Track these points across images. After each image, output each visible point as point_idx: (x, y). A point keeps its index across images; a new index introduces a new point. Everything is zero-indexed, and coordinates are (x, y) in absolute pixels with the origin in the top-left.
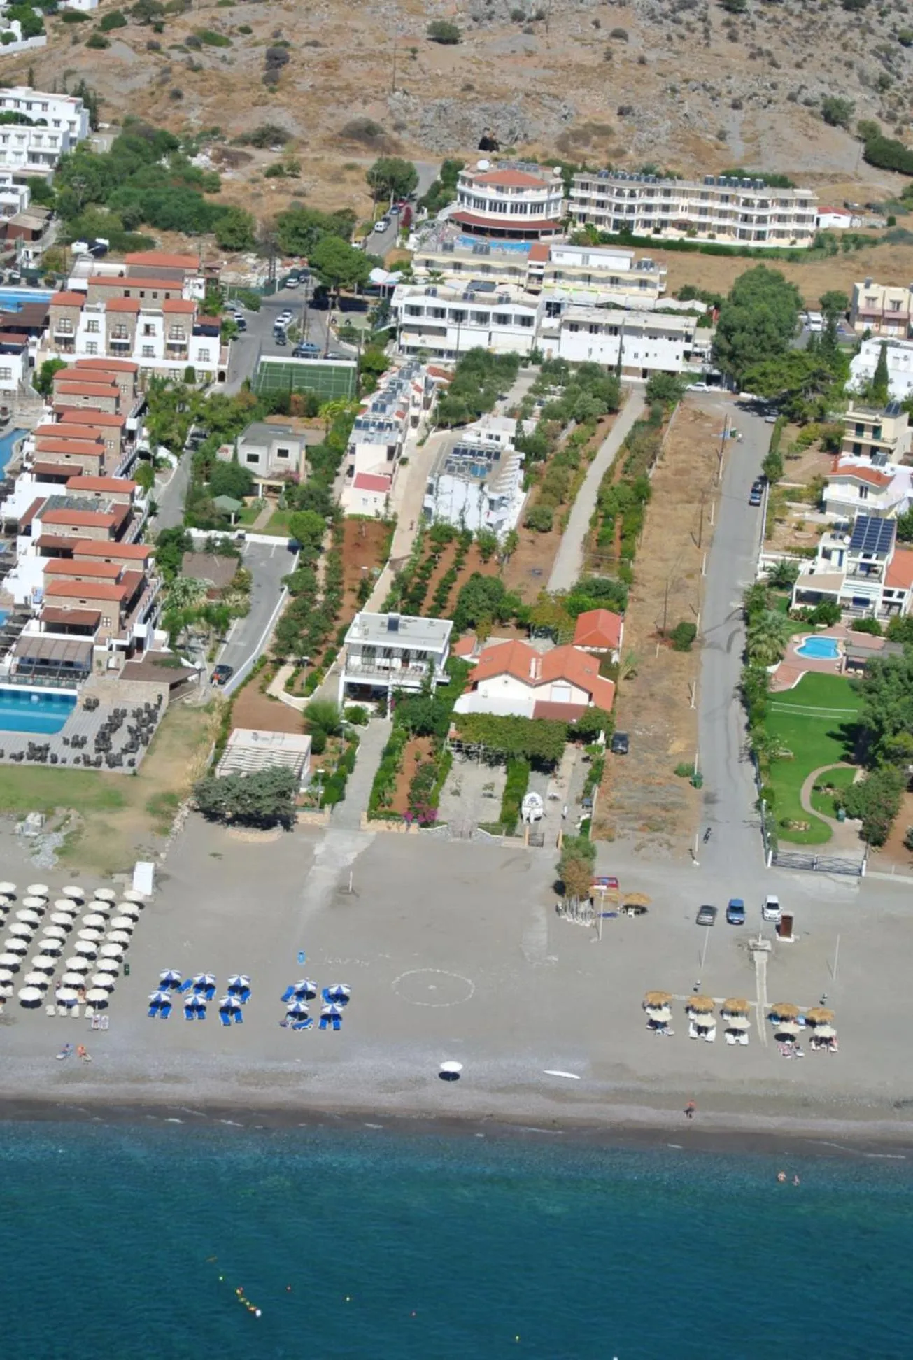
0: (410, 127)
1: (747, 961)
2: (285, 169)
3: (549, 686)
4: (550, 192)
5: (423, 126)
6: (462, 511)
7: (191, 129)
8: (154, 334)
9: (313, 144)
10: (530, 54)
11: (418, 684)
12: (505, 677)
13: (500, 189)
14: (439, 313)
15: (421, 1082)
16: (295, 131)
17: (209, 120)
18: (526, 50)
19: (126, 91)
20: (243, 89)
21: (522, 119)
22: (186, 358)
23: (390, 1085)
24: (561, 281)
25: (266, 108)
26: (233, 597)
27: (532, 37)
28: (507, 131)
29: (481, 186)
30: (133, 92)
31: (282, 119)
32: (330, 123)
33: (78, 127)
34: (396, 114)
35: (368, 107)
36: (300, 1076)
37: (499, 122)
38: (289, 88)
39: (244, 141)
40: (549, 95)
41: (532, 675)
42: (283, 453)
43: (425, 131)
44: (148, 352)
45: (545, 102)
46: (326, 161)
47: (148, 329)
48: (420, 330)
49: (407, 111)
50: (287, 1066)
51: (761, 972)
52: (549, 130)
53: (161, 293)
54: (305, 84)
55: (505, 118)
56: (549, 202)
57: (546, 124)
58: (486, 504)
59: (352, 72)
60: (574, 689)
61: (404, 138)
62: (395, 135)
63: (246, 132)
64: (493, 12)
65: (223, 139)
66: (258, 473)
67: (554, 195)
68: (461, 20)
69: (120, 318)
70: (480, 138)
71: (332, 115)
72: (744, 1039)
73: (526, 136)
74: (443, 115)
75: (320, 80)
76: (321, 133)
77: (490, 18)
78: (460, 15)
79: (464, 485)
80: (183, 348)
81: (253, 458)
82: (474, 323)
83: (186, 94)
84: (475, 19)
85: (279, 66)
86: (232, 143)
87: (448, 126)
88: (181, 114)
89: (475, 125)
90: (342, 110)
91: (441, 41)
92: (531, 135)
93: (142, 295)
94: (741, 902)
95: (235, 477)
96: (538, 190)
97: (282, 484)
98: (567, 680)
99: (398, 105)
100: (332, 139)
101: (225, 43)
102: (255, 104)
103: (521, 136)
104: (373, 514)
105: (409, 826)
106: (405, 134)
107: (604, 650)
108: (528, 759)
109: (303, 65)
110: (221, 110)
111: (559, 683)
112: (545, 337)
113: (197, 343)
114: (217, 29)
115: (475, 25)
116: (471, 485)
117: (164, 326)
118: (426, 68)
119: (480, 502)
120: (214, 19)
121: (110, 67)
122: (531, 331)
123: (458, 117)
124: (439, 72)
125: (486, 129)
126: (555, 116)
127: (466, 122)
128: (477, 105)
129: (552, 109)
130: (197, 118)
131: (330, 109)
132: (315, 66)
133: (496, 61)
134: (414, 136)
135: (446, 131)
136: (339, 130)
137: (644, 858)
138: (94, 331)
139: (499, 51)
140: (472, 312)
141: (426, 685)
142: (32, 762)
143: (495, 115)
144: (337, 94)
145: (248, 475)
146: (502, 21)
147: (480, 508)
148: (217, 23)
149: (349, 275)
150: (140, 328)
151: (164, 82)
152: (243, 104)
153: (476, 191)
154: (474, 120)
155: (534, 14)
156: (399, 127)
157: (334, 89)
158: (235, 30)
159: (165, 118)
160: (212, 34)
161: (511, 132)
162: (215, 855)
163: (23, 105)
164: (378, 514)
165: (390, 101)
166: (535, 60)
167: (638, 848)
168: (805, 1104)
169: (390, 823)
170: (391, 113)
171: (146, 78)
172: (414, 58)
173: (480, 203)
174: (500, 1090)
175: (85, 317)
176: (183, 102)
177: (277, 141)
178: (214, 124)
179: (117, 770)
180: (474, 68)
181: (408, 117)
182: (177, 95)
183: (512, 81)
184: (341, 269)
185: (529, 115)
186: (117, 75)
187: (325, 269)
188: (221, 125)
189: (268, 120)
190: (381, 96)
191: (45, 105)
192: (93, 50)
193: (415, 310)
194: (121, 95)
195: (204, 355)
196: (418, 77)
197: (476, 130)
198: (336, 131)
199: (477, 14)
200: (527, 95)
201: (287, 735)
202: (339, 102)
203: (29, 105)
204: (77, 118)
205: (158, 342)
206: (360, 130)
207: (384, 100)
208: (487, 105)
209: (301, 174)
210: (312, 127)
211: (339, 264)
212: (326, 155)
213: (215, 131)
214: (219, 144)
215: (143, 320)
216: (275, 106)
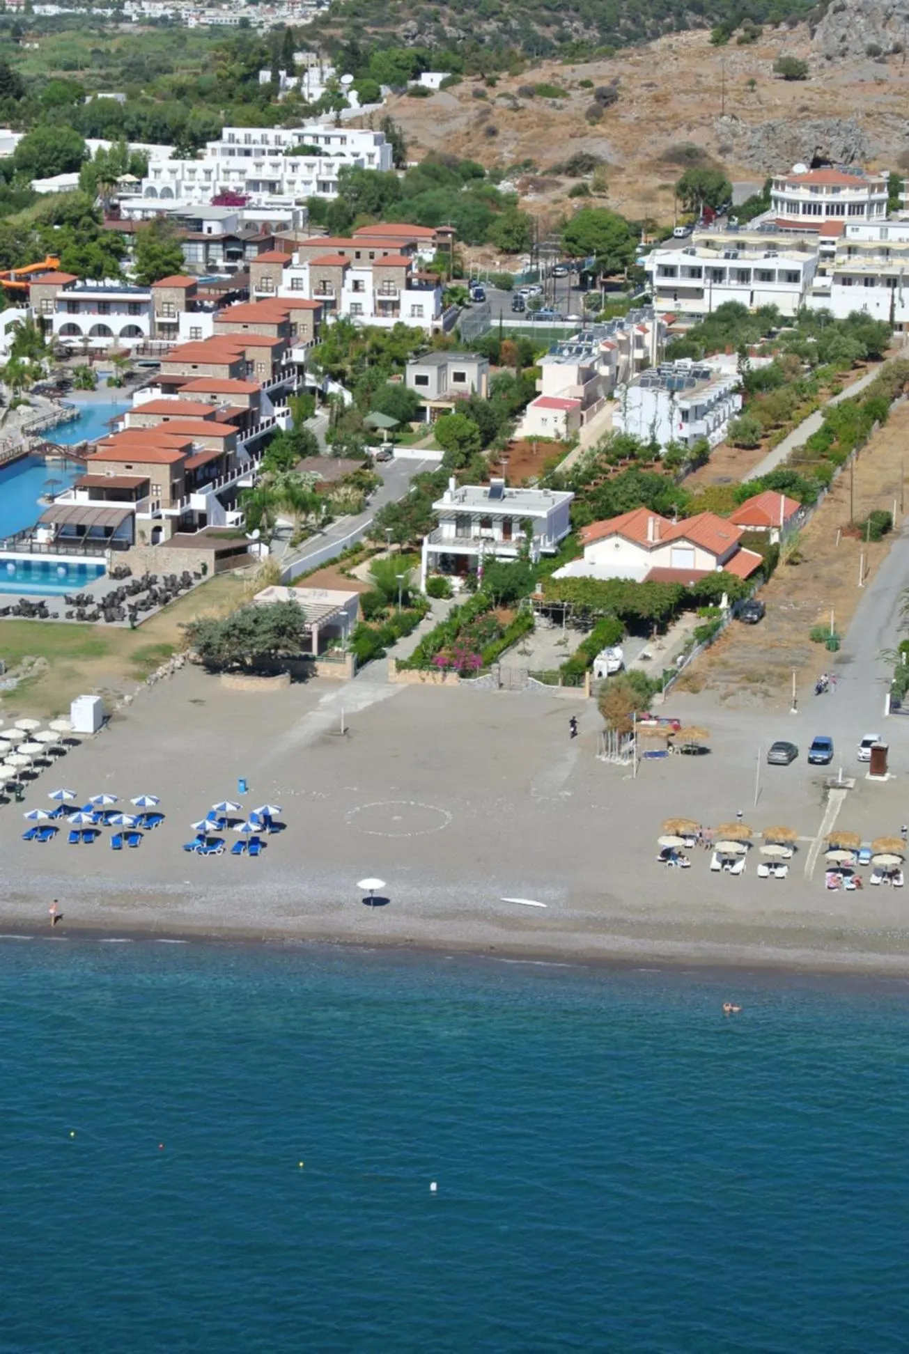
0: (736, 149)
1: (819, 800)
2: (590, 190)
3: (668, 548)
4: (872, 191)
5: (750, 148)
6: (653, 426)
7: (503, 163)
8: (363, 291)
9: (630, 170)
10: (880, 82)
11: (514, 552)
12: (616, 540)
13: (815, 189)
14: (695, 272)
15: (338, 906)
16: (613, 159)
17: (522, 153)
18: (876, 78)
19: (440, 134)
20: (563, 123)
21: (858, 136)
22: (398, 316)
23: (292, 909)
24: (856, 257)
25: (584, 139)
26: (342, 491)
27: (884, 66)
28: (841, 149)
29: (794, 187)
30: (449, 134)
31: (599, 148)
32: (651, 150)
33: (377, 159)
34: (723, 138)
35: (692, 134)
36: (180, 898)
37: (832, 139)
38: (612, 121)
39: (558, 170)
40: (892, 114)
41: (650, 538)
42: (460, 377)
43: (752, 152)
44: (356, 307)
45: (888, 122)
46: (640, 183)
47: (357, 286)
48: (675, 293)
49: (735, 135)
50: (170, 888)
51: (833, 809)
52: (890, 148)
53: (379, 253)
54: (631, 117)
55: (839, 134)
56: (871, 204)
57: (888, 143)
58: (677, 416)
59: (684, 105)
60: (698, 551)
61: (729, 161)
62: (719, 159)
63: (559, 161)
64: (847, 49)
65: (536, 170)
66: (428, 396)
67: (877, 196)
68: (813, 59)
69: (324, 273)
70: (811, 157)
71: (653, 143)
72: (780, 872)
73: (863, 154)
74: (771, 135)
75: (646, 113)
76: (640, 159)
77: (843, 55)
78: (812, 55)
79: (652, 396)
80: (396, 305)
81: (422, 380)
82: (734, 282)
83: (501, 131)
84: (829, 58)
85: (606, 105)
86: (544, 174)
87: (777, 147)
88: (494, 149)
89: (805, 143)
90: (665, 137)
91: (788, 78)
92: (869, 155)
93: (358, 255)
94: (830, 739)
95: (396, 397)
96: (857, 189)
97: (451, 405)
98: (689, 540)
99: (725, 129)
100: (651, 164)
101: (564, 94)
102: (572, 136)
103: (858, 155)
104: (552, 435)
105: (444, 676)
106: (729, 157)
107: (763, 529)
108: (621, 618)
109: (632, 101)
110: (537, 143)
111: (681, 544)
112: (815, 294)
113: (408, 299)
114: (557, 84)
115: (827, 63)
116: (660, 395)
117: (374, 282)
118: (764, 99)
119: (671, 414)
120: (554, 75)
121: (430, 113)
122: (798, 287)
123: (787, 137)
124: (778, 102)
125: (818, 148)
126: (898, 134)
127: (795, 141)
128: (809, 123)
129: (895, 128)
130: (510, 152)
131: (652, 137)
132: (643, 102)
133: (842, 90)
134: (740, 159)
135: (774, 152)
136: (659, 155)
137: (729, 707)
138: (297, 289)
139: (846, 81)
140: (731, 269)
141: (524, 554)
142: (18, 617)
143: (828, 132)
144: (662, 124)
145: (413, 397)
146: (856, 57)
147: (671, 420)
148: (557, 79)
149: (607, 248)
150: (349, 284)
151: (482, 122)
152: (560, 136)
153: (789, 194)
154: (805, 138)
155: (891, 48)
156: (724, 150)
157: (660, 119)
158: (575, 85)
159: (478, 154)
160: (547, 86)
161: (846, 150)
162: (195, 701)
163: (322, 140)
164: (558, 436)
165: (716, 125)
166: (885, 88)
167: (724, 698)
168: (839, 937)
169: (424, 673)
170: (717, 138)
171: (464, 120)
172: (753, 91)
173: (793, 205)
174: (436, 916)
175: (288, 274)
176: (497, 139)
177: (590, 168)
178: (527, 157)
179: (115, 624)
180: (817, 97)
181: (735, 141)
182: (492, 132)
183: (853, 104)
184: (598, 241)
185: (869, 134)
186: (437, 120)
187: (580, 242)
188: (534, 157)
189: (585, 151)
190: (707, 121)
191: (343, 139)
192: (414, 99)
193: (669, 271)
194: (437, 137)
195: (417, 310)
196: (754, 107)
197: (807, 148)
198: (655, 156)
199: (831, 53)
200: (868, 115)
201: (329, 592)
202: (663, 130)
203: (328, 140)
204: (376, 150)
205: (367, 300)
206: (679, 153)
207: (709, 125)
208: (819, 122)
209: (608, 194)
210: (630, 154)
211: (596, 236)
212: (641, 179)
213: (527, 164)
214: (531, 175)
215: (351, 275)
216: (594, 137)
